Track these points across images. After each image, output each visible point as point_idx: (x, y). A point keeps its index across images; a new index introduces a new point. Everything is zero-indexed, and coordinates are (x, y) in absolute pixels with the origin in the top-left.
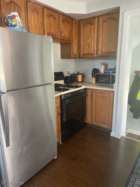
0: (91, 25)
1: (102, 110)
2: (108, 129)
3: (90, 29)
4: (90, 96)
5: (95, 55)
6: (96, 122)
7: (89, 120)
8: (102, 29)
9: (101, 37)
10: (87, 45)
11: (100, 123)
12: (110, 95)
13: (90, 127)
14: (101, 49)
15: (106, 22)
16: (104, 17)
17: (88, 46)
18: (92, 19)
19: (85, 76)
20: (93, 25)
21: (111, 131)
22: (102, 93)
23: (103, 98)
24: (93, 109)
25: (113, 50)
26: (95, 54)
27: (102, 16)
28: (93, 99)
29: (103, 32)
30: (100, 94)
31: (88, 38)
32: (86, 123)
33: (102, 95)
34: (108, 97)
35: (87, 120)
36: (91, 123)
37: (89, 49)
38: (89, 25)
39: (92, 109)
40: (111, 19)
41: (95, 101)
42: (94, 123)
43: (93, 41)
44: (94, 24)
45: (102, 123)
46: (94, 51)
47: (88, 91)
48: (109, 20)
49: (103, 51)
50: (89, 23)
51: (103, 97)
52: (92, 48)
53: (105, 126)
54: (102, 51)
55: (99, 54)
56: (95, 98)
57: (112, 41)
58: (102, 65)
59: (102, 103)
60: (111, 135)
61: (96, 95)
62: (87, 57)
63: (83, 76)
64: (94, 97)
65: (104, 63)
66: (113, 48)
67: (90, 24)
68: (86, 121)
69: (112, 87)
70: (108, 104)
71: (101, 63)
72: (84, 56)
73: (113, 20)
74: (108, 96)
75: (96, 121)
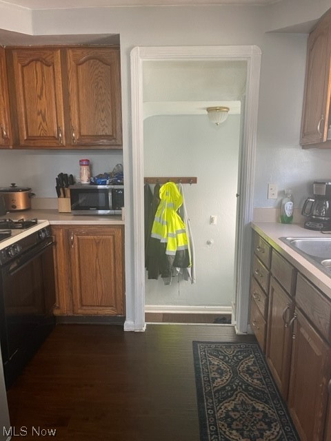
0: (45, 67)
1: (99, 275)
2: (114, 318)
3: (43, 76)
4: (62, 244)
5: (64, 142)
6: (84, 308)
7: (64, 306)
8: (75, 79)
9: (75, 98)
10: (38, 114)
11: (94, 308)
12: (114, 236)
13: (69, 325)
14: (77, 127)
15: (85, 64)
16: (79, 52)
17: (40, 117)
18: (46, 52)
19: (33, 194)
20: (49, 66)
21: (124, 319)
22: (94, 233)
23: (97, 244)
24: (73, 276)
25: (108, 131)
26: (64, 138)
27: (72, 48)
28: (72, 250)
29: (80, 86)
30: (89, 237)
31: (40, 97)
32: (55, 317)
33: (95, 237)
34: (111, 240)
35: (59, 308)
36: (70, 314)
37: (44, 124)
38: (39, 64)
39: (70, 278)
40: (97, 59)
41: (77, 256)
42: (79, 311)
43: (54, 106)
44: (53, 63)
45: (101, 306)
46: (59, 130)
47: (55, 232)
48: (92, 61)
49: (84, 132)
50: (37, 60)
51: (97, 241)
52: (52, 122)
53: (108, 311)
54: (80, 133)
55: (74, 139)
56: (77, 246)
57: (103, 112)
58: (82, 165)
59: (97, 257)
60: (126, 329)
61: (78, 239)
62: (39, 145)
63: (30, 195)
64: (75, 247)
65: (88, 161)
66: (107, 127)
67: (41, 62)
68: (56, 312)
69: (119, 216)
70: (112, 256)
71: (80, 161)
72: (32, 142)
73: (100, 63)
74: (111, 237)
75: (84, 304)
